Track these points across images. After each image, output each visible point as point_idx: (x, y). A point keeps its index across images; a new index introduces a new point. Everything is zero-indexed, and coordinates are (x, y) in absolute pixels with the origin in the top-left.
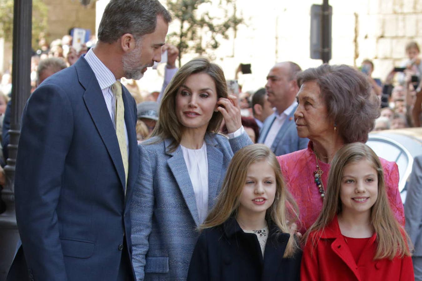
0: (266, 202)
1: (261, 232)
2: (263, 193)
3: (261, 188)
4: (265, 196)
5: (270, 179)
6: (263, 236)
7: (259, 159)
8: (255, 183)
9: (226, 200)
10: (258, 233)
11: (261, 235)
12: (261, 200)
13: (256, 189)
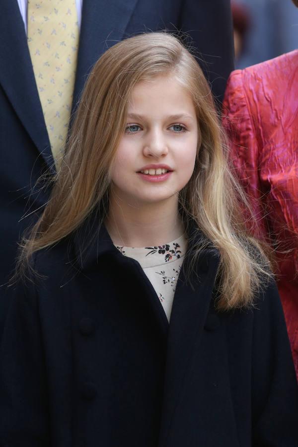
0: (172, 176)
1: (167, 249)
2: (164, 155)
3: (159, 141)
4: (168, 162)
5: (182, 120)
6: (174, 258)
7: (155, 70)
8: (145, 130)
9: (78, 170)
10: (160, 252)
11: (167, 256)
12: (159, 172)
13: (146, 145)
